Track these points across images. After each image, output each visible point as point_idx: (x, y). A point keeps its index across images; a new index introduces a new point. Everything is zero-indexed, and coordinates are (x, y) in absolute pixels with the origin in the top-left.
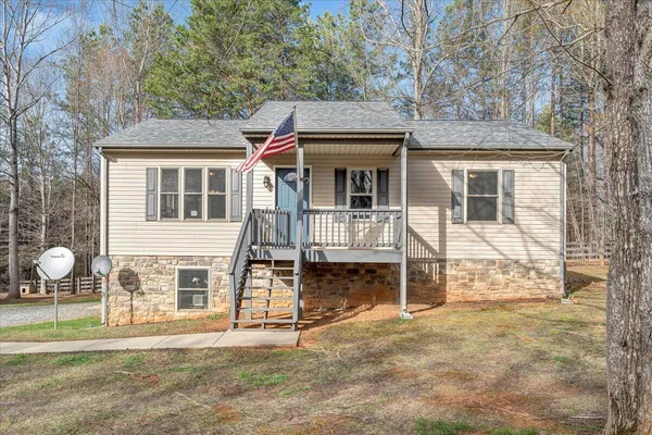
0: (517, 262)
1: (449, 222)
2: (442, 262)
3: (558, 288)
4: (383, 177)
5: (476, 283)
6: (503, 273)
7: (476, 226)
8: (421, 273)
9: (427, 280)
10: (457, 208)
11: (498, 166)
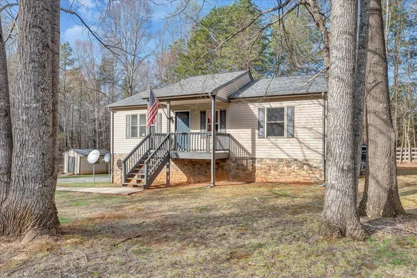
0: (296, 160)
1: (257, 137)
2: (254, 159)
3: (321, 176)
4: (223, 113)
5: (272, 172)
6: (288, 166)
7: (273, 139)
8: (242, 165)
9: (245, 169)
10: (261, 129)
11: (285, 104)
